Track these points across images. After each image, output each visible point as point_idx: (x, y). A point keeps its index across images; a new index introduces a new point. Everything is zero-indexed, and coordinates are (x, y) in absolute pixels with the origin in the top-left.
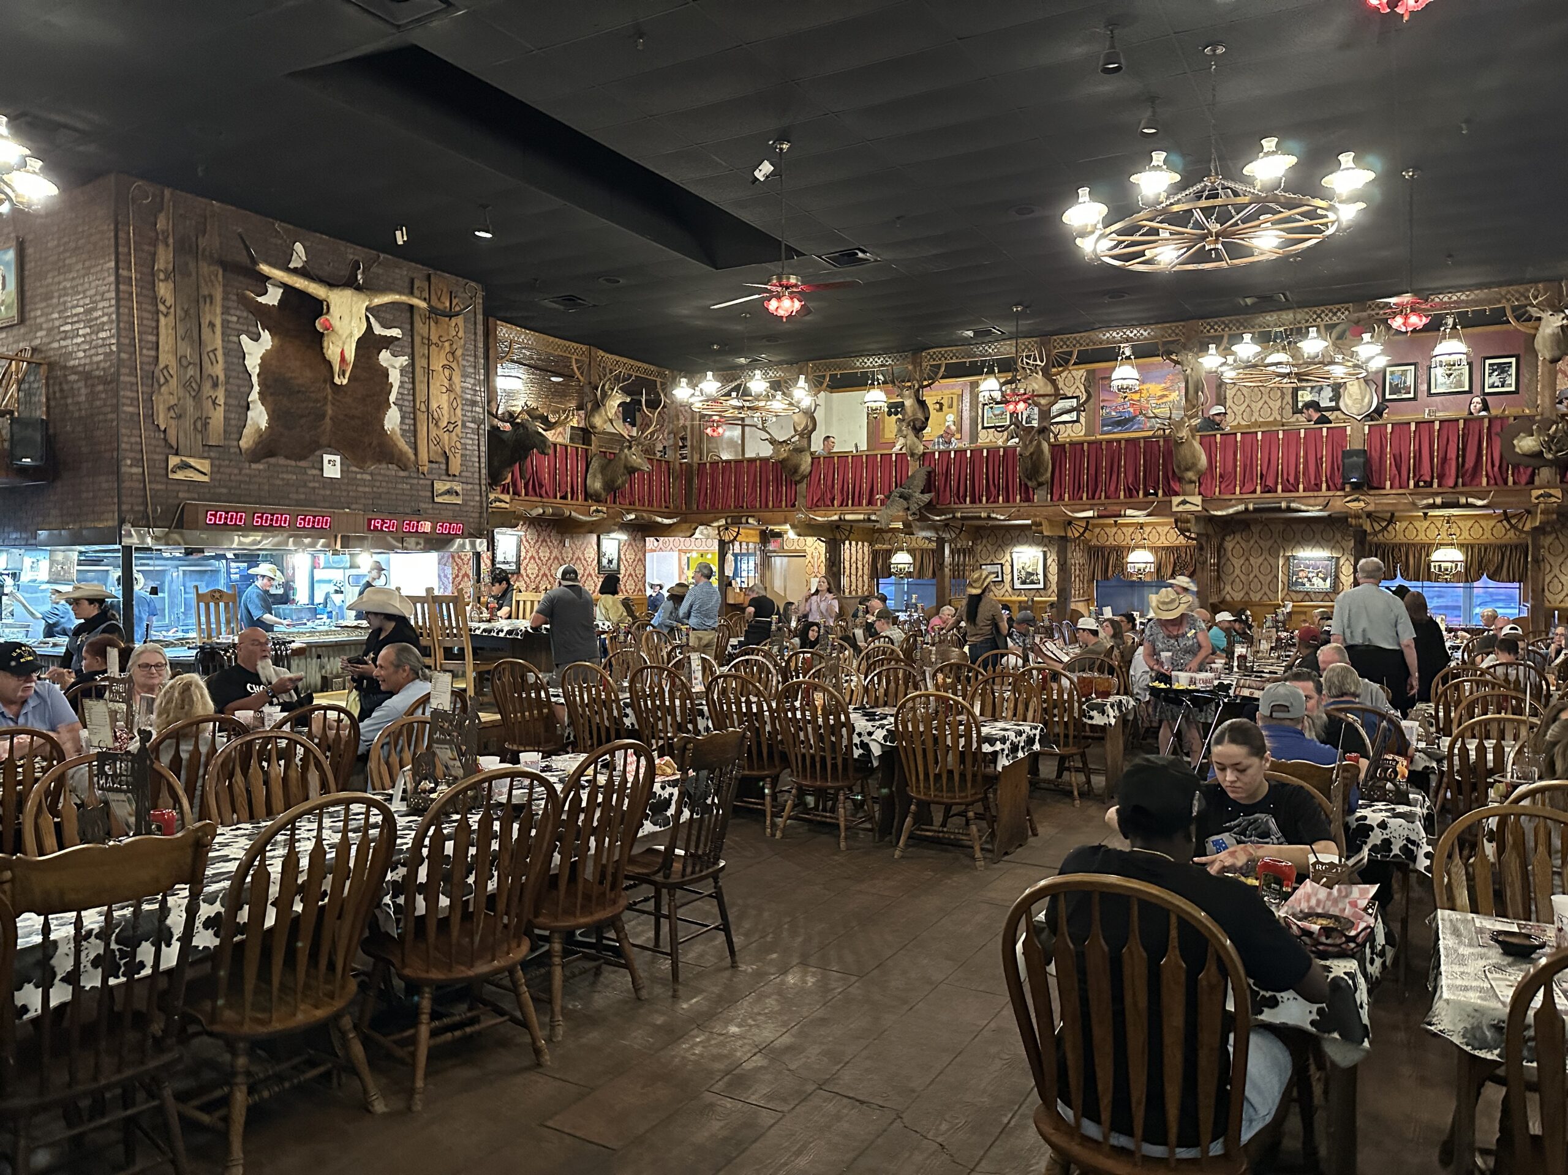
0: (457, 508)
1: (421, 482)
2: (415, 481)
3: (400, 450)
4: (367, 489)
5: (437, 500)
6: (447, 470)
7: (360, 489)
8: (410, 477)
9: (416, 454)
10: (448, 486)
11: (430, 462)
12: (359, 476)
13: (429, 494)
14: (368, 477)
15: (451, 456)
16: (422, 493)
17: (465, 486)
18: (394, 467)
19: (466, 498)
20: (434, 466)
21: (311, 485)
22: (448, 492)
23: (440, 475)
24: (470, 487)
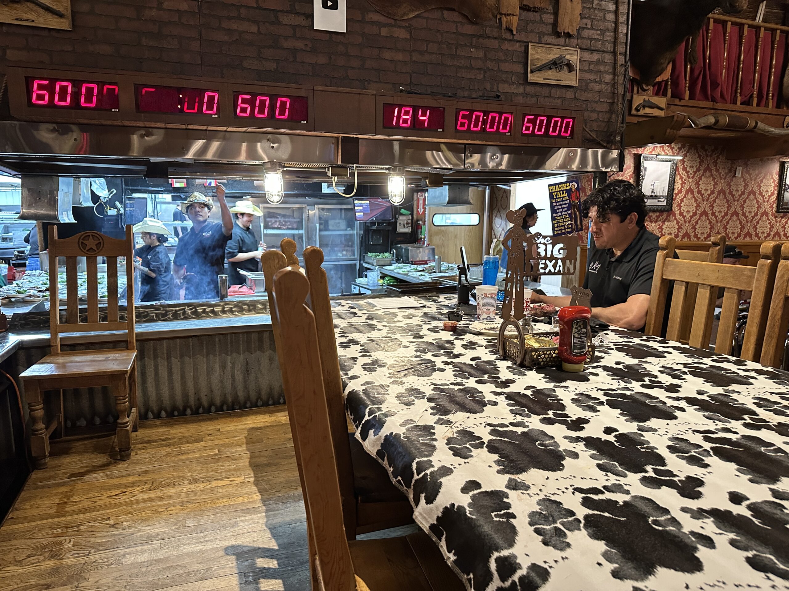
0: (570, 94)
1: (506, 46)
2: (495, 44)
4: (400, 57)
5: (532, 78)
6: (555, 24)
7: (387, 55)
8: (484, 36)
10: (554, 54)
11: (524, 8)
12: (384, 32)
13: (519, 68)
14: (402, 34)
16: (505, 67)
17: (587, 56)
18: (455, 16)
19: (588, 76)
20: (531, 15)
21: (288, 44)
22: (556, 64)
23: (541, 34)
24: (596, 57)
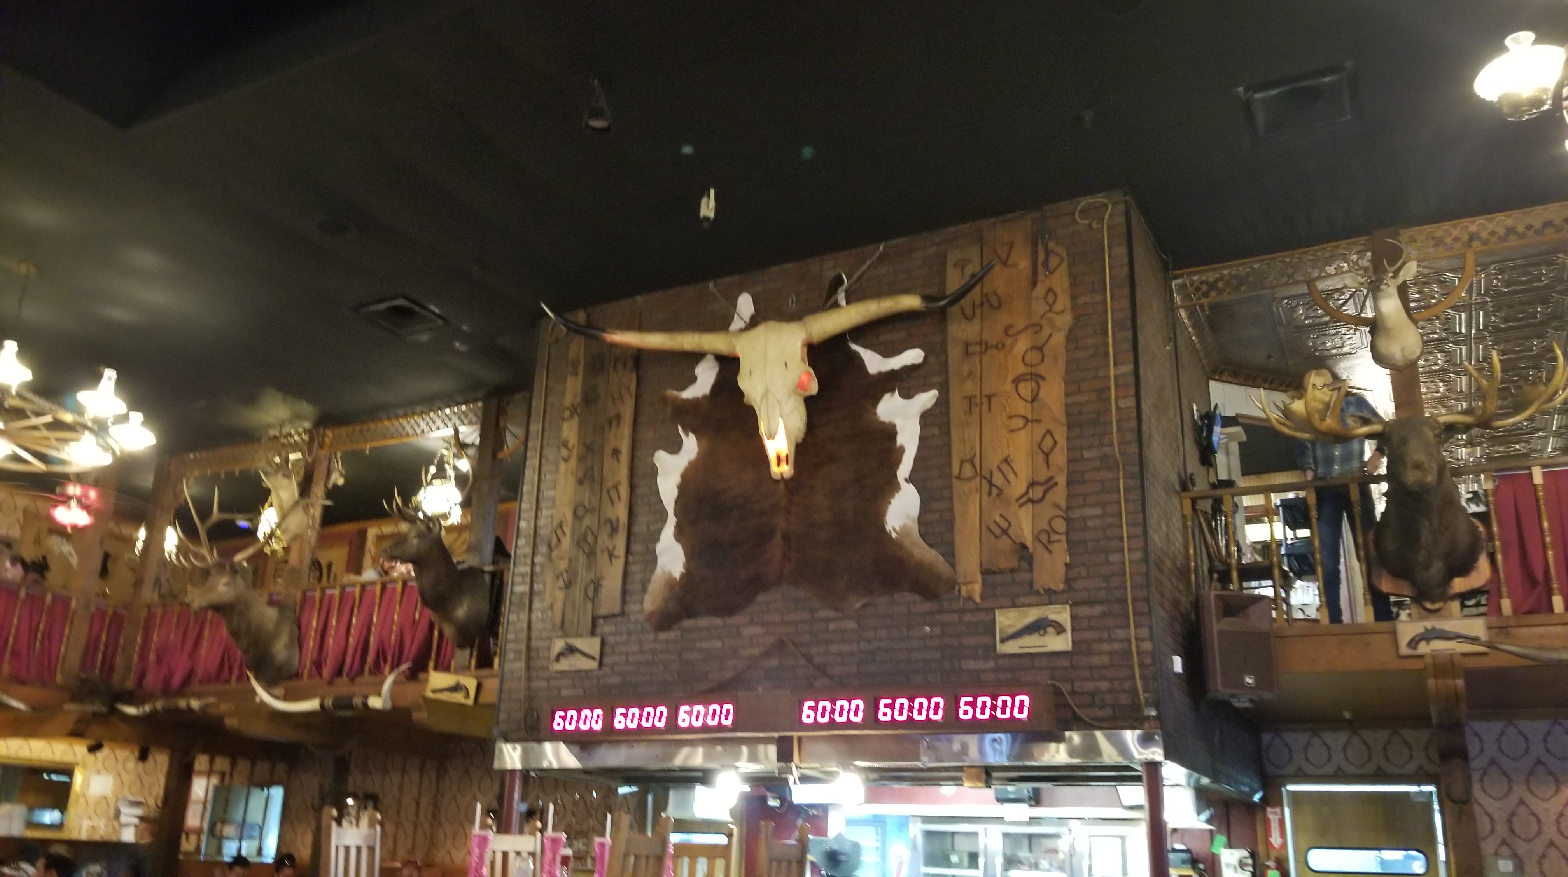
0: (1063, 663)
1: (968, 617)
2: (955, 617)
3: (920, 565)
5: (1004, 649)
6: (1031, 582)
8: (942, 611)
9: (953, 565)
10: (1033, 614)
11: (986, 572)
12: (832, 627)
13: (985, 640)
14: (849, 625)
15: (1040, 553)
16: (967, 640)
17: (1080, 611)
18: (909, 597)
19: (1089, 635)
20: (999, 578)
22: (1038, 627)
23: (1011, 596)
24: (1098, 609)
